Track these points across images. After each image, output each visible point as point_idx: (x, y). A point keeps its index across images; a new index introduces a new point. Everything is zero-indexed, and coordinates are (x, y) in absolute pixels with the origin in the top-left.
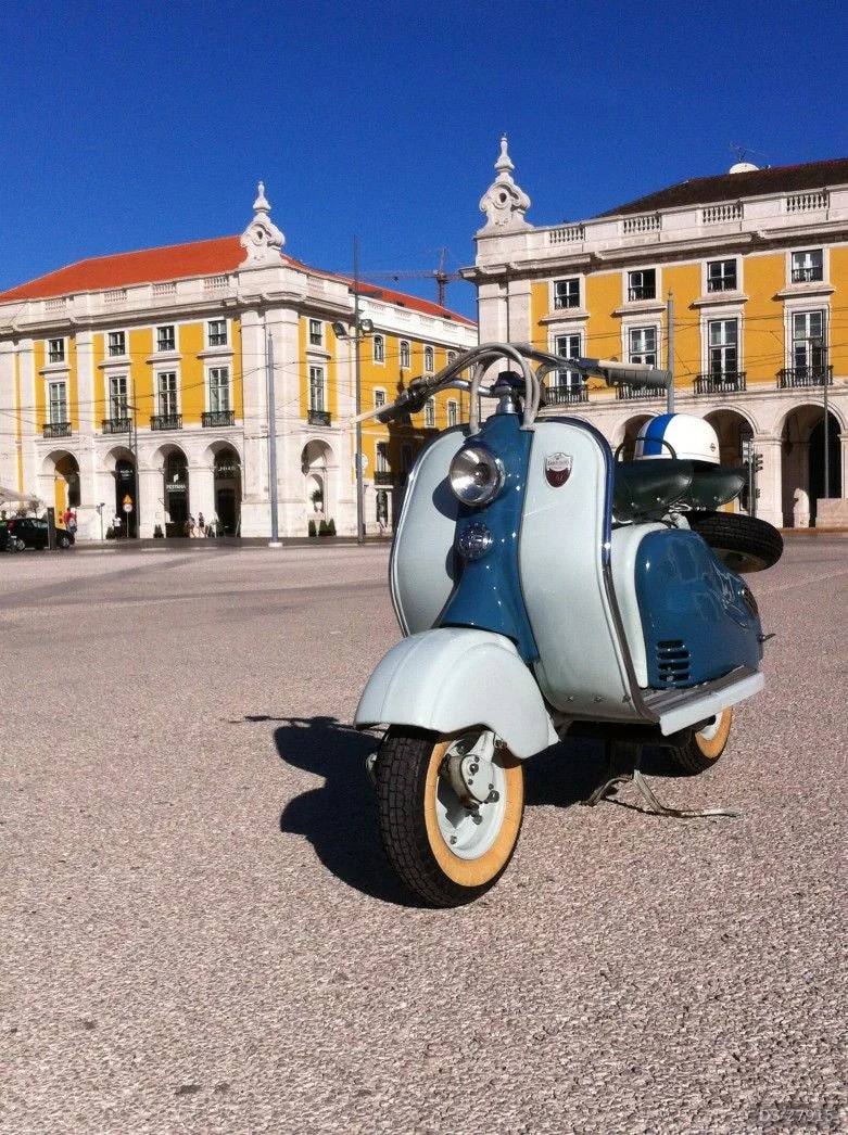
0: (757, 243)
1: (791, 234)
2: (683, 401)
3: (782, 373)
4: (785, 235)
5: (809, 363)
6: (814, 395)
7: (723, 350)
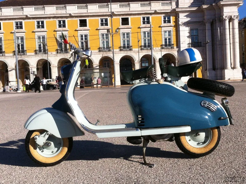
0: (27, 18)
1: (36, 16)
2: (10, 57)
3: (36, 51)
4: (35, 16)
5: (42, 48)
6: (44, 56)
7: (20, 45)
